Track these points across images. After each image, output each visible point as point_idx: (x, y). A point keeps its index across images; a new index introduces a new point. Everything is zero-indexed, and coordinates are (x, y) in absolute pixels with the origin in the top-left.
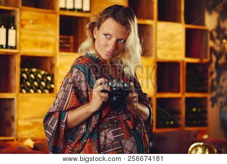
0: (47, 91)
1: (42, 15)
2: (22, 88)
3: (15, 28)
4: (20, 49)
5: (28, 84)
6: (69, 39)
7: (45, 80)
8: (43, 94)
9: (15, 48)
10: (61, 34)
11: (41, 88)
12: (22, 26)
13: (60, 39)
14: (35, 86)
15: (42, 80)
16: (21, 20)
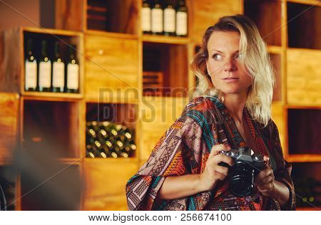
0: (125, 155)
1: (117, 42)
2: (88, 150)
3: (77, 62)
4: (85, 92)
5: (98, 144)
6: (157, 77)
7: (122, 138)
8: (120, 159)
9: (78, 91)
10: (145, 69)
11: (117, 150)
12: (87, 59)
13: (144, 77)
14: (108, 147)
15: (119, 139)
16: (86, 50)
